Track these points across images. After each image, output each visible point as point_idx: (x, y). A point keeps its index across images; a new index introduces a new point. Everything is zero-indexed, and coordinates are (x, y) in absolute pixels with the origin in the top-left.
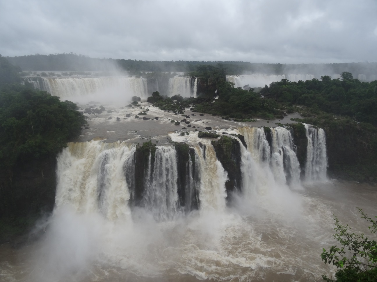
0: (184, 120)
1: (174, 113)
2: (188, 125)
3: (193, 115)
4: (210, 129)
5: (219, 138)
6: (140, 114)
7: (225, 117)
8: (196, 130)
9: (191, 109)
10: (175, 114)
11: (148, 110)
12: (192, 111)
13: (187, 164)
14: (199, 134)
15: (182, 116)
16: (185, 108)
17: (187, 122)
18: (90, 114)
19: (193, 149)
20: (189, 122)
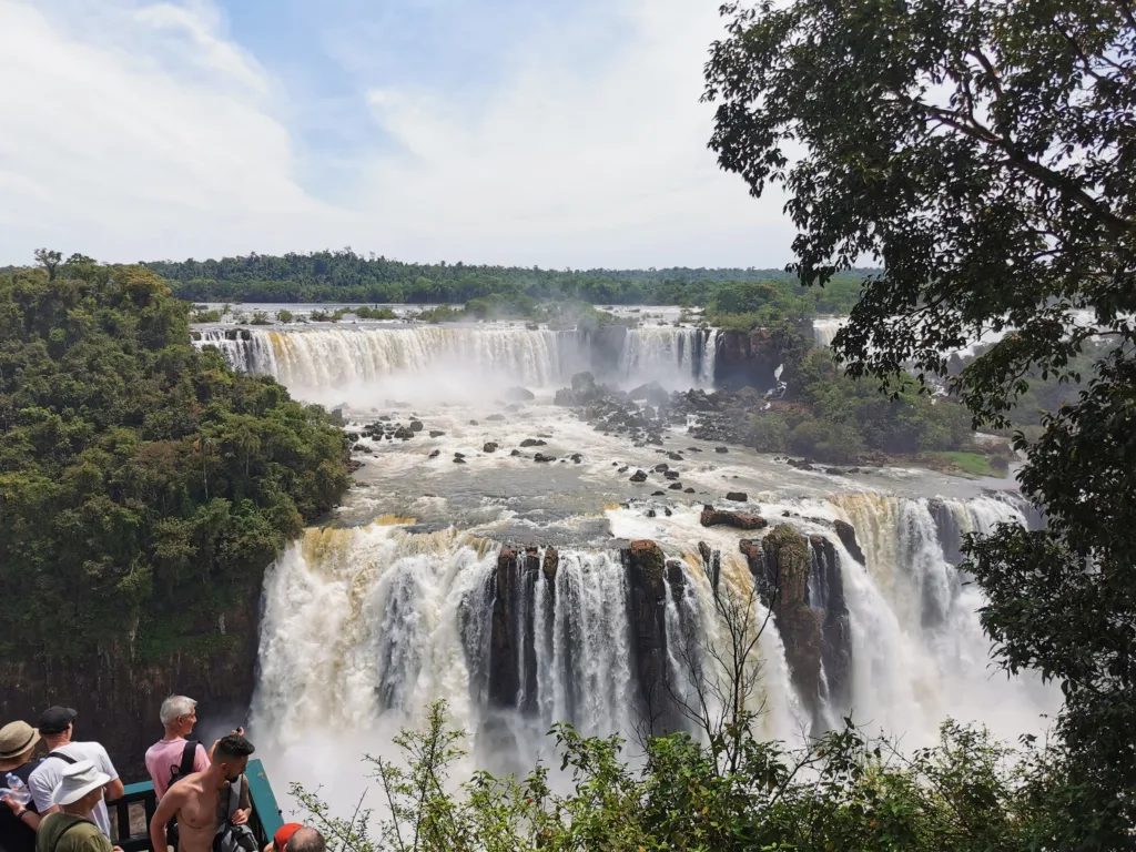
0: (662, 468)
1: (634, 443)
2: (672, 482)
4: (742, 497)
5: (767, 531)
6: (527, 443)
7: (797, 459)
9: (691, 430)
10: (636, 446)
12: (694, 434)
14: (703, 513)
16: (669, 426)
17: (672, 473)
18: (377, 439)
20: (676, 474)
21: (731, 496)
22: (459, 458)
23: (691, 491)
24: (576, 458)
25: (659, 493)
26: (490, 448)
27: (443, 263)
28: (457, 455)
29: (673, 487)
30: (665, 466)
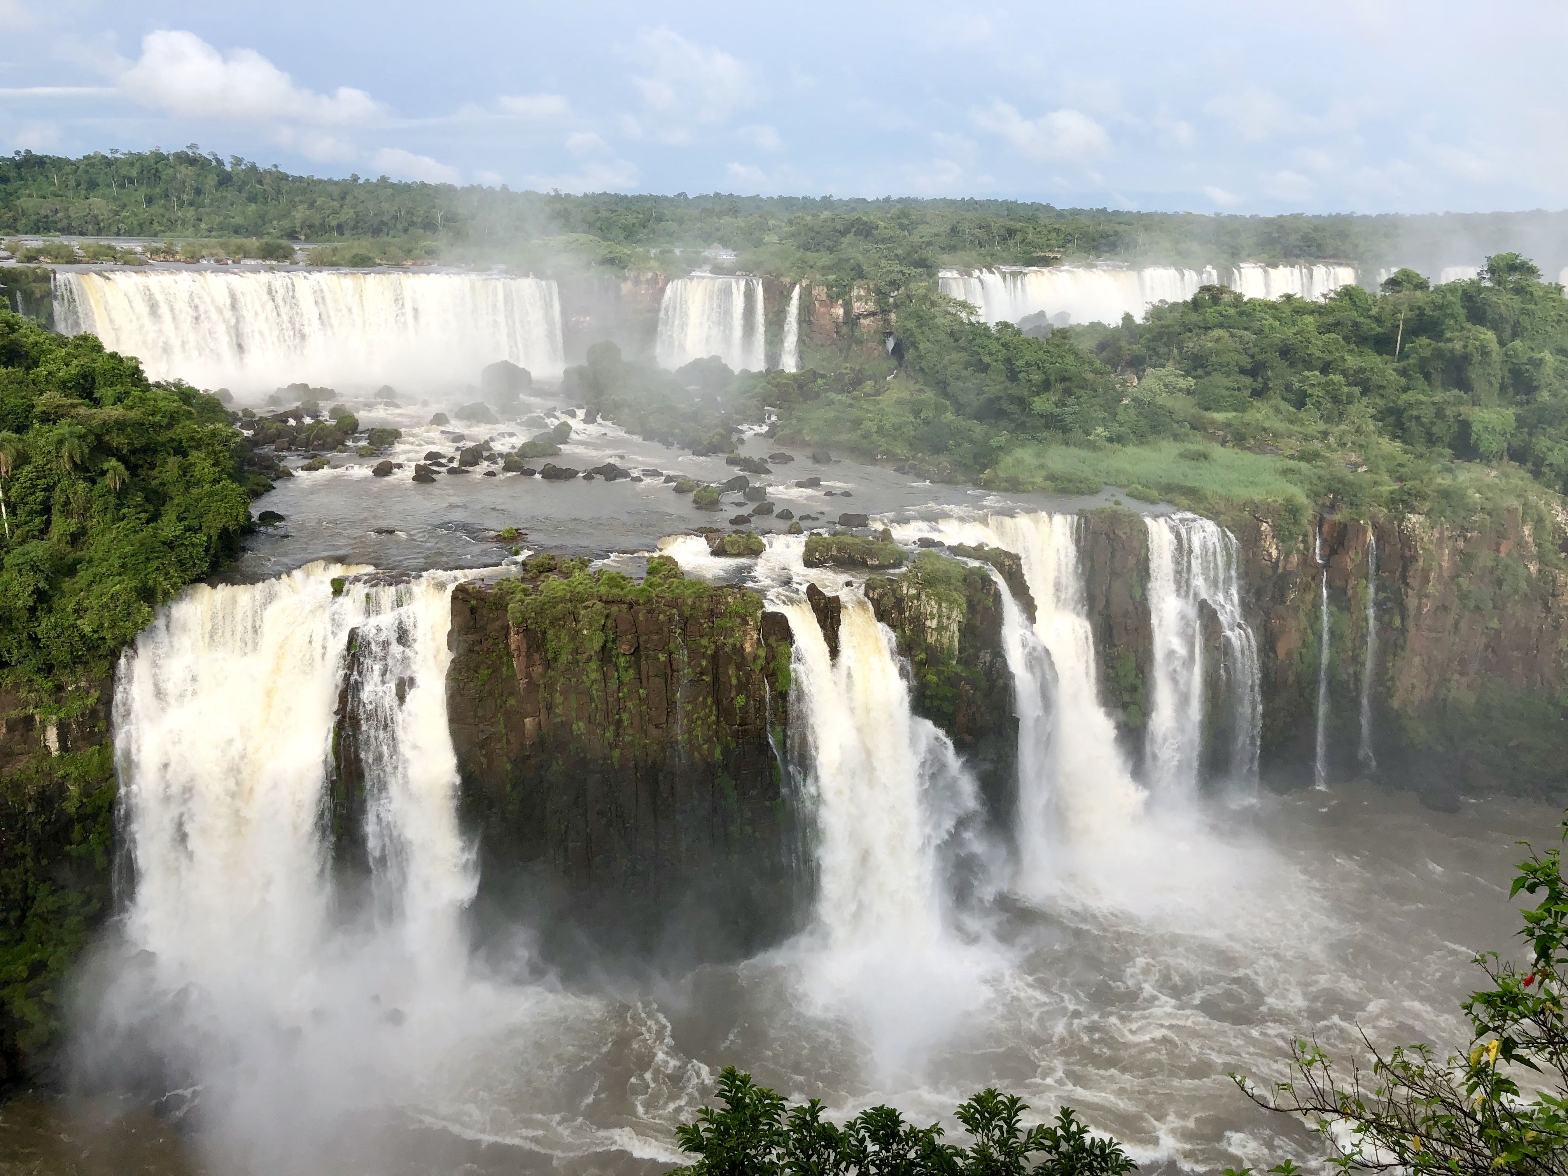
0: (739, 484)
3: (782, 459)
6: (526, 452)
8: (796, 530)
10: (695, 453)
11: (564, 432)
12: (777, 436)
14: (807, 545)
15: (728, 460)
16: (740, 423)
17: (755, 490)
20: (762, 492)
21: (847, 520)
22: (423, 474)
23: (786, 515)
24: (608, 472)
25: (739, 520)
26: (470, 458)
28: (419, 468)
29: (760, 511)
30: (743, 480)
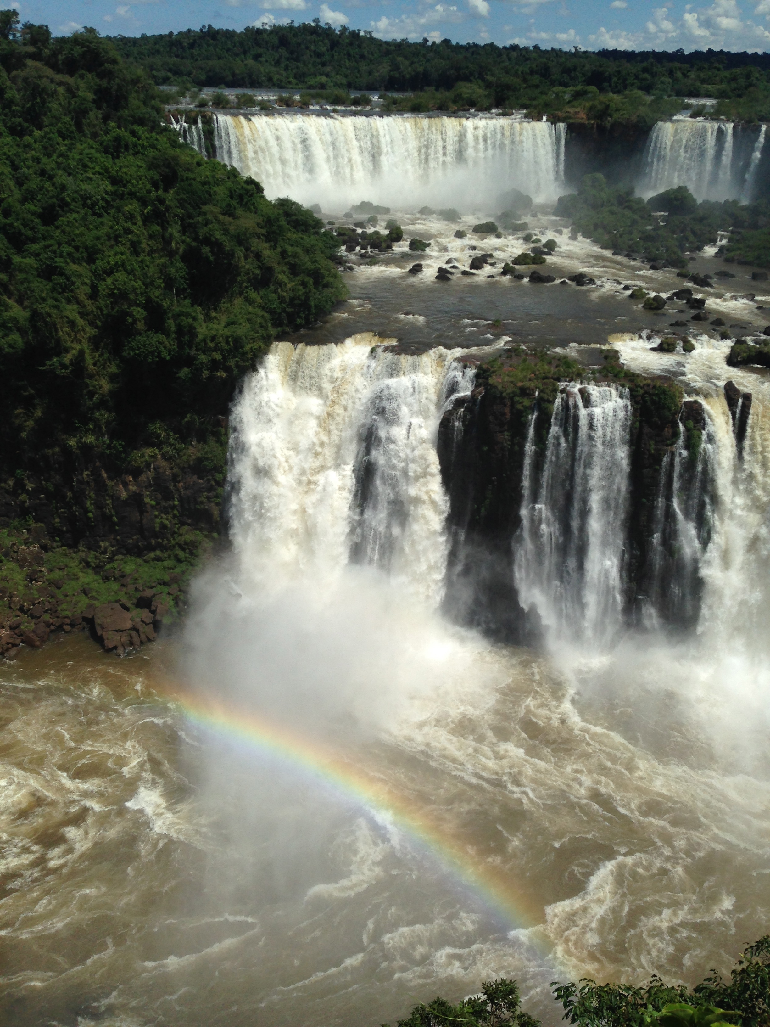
1: (649, 265)
2: (693, 312)
3: (724, 275)
6: (521, 259)
8: (724, 336)
9: (721, 250)
10: (653, 268)
11: (551, 246)
13: (666, 459)
14: (732, 348)
15: (679, 275)
17: (696, 300)
18: (351, 248)
19: (700, 405)
20: (702, 302)
22: (443, 275)
23: (719, 322)
24: (579, 279)
25: (678, 325)
26: (477, 263)
27: (426, 40)
28: (441, 270)
29: (697, 318)
30: (688, 292)
